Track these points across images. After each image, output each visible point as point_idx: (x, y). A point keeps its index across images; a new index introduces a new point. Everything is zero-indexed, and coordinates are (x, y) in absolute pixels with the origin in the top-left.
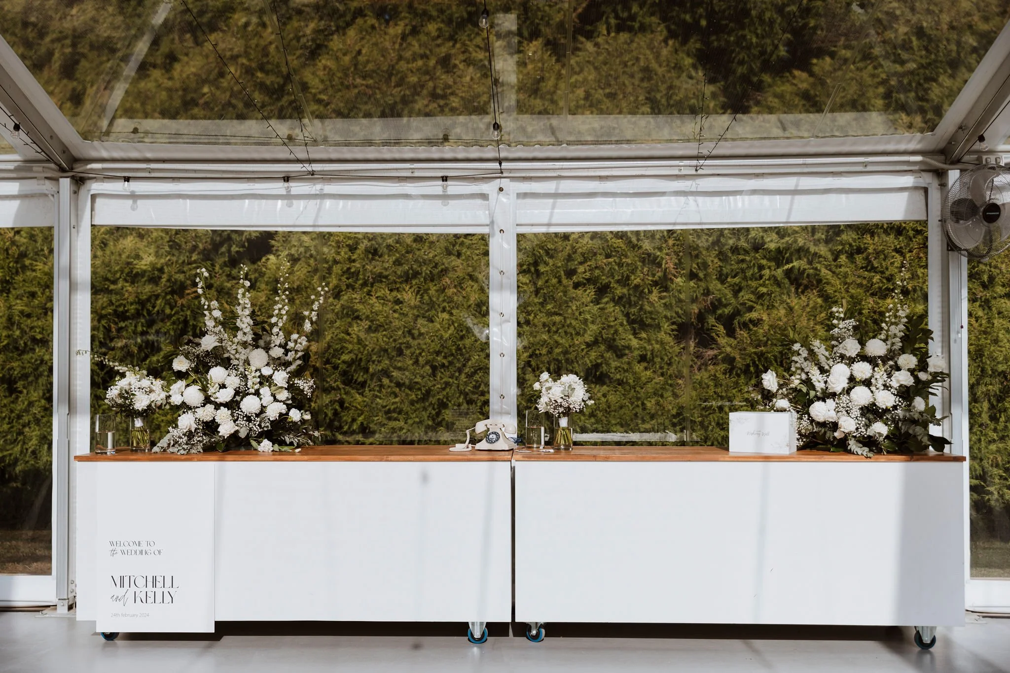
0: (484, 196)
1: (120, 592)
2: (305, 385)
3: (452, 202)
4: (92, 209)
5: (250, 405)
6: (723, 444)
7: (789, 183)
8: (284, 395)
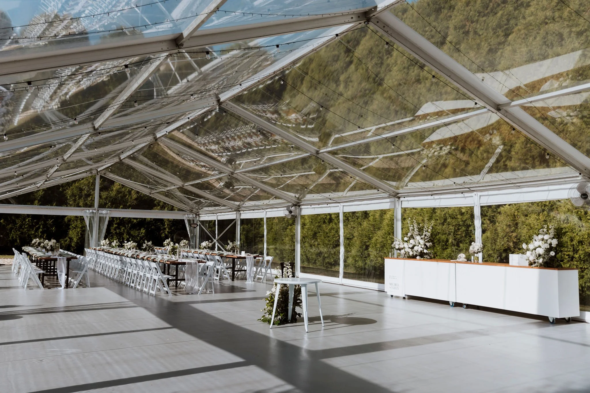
0: (472, 196)
1: (391, 286)
2: (428, 244)
3: (467, 198)
4: (401, 204)
5: (416, 248)
6: (508, 262)
7: (546, 188)
8: (423, 246)
